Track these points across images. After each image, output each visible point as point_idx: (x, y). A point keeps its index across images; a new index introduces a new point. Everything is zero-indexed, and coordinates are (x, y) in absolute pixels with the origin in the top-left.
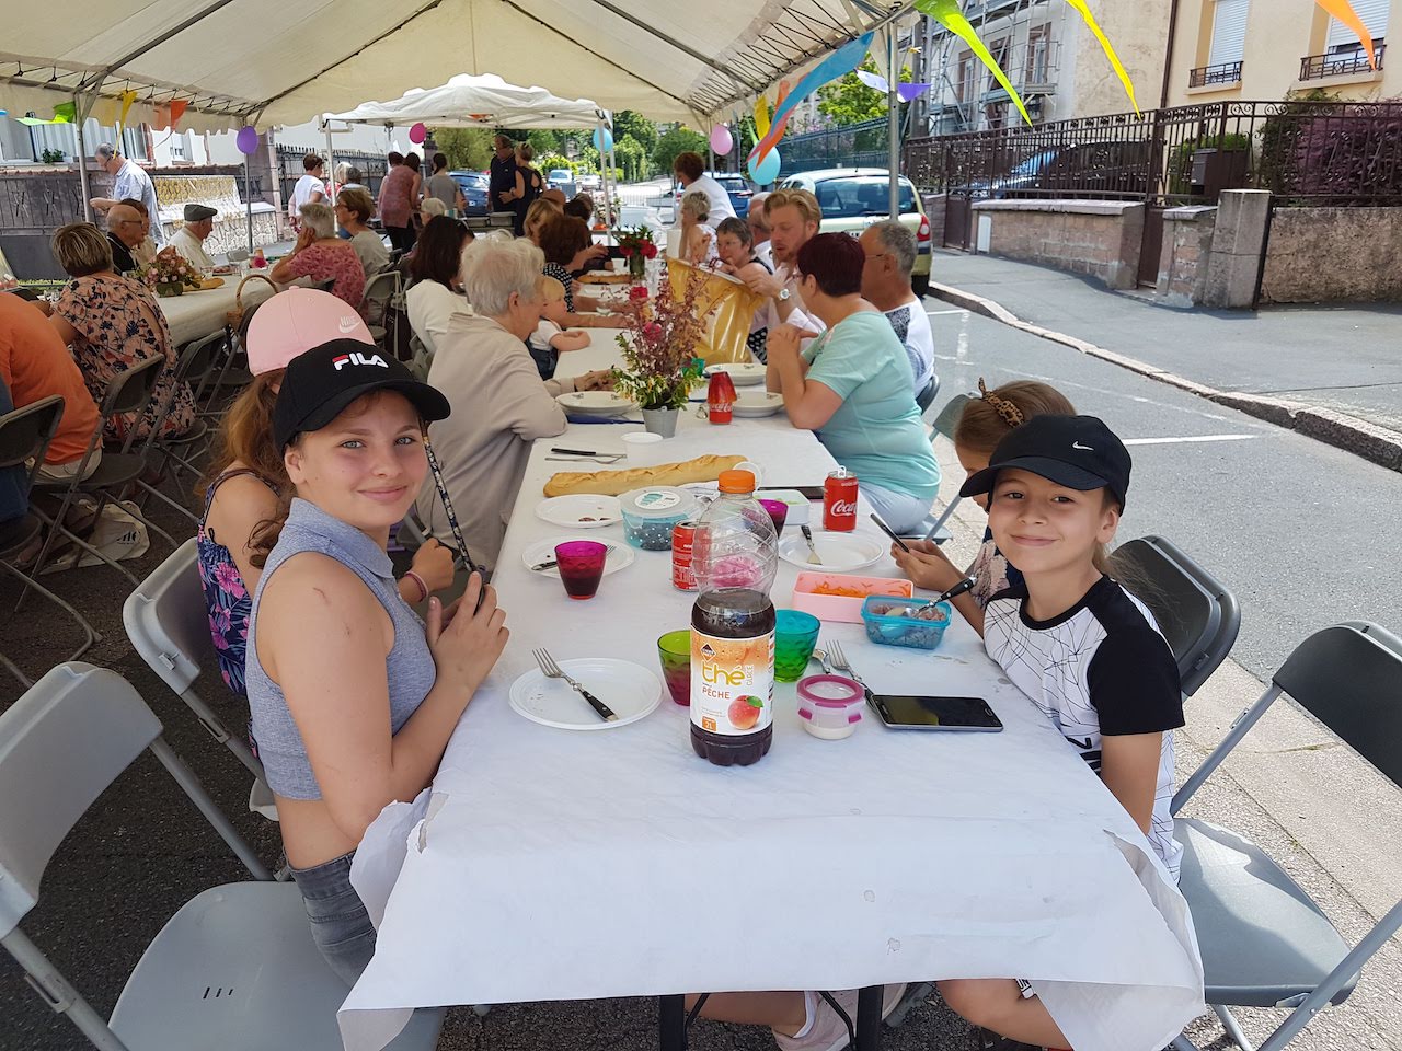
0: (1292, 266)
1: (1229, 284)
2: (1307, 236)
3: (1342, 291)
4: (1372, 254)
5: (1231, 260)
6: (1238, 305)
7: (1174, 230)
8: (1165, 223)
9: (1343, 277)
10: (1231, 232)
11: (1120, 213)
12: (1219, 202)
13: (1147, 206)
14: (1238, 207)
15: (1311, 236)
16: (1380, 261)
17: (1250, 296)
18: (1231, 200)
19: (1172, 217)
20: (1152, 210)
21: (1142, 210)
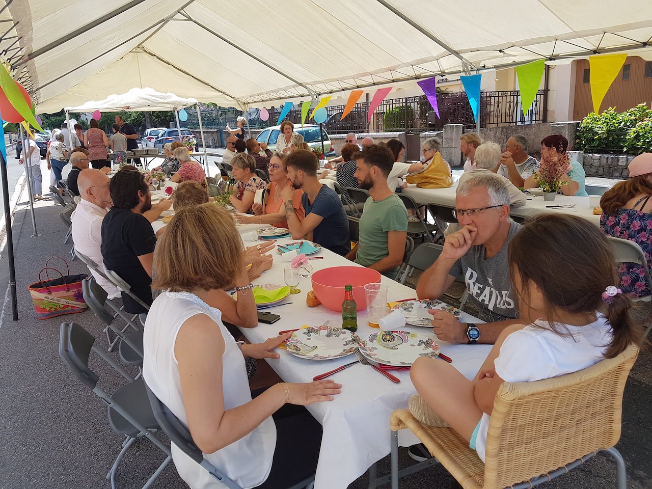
1: (453, 158)
5: (453, 150)
10: (451, 139)
11: (397, 136)
12: (444, 129)
13: (406, 133)
14: (453, 130)
17: (460, 161)
18: (449, 128)
19: (424, 136)
20: (408, 135)
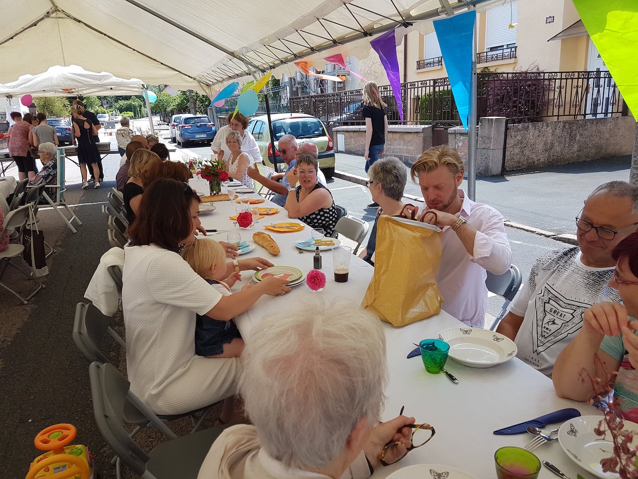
0: (512, 153)
1: (490, 164)
2: (517, 138)
3: (534, 163)
4: (545, 144)
5: (490, 152)
6: (495, 174)
7: (455, 138)
8: (449, 135)
9: (534, 156)
10: (489, 138)
11: (420, 131)
12: (480, 124)
13: (433, 127)
14: (492, 126)
15: (519, 138)
16: (548, 147)
17: (500, 169)
18: (487, 122)
19: (454, 132)
20: (435, 129)
21: (431, 129)
